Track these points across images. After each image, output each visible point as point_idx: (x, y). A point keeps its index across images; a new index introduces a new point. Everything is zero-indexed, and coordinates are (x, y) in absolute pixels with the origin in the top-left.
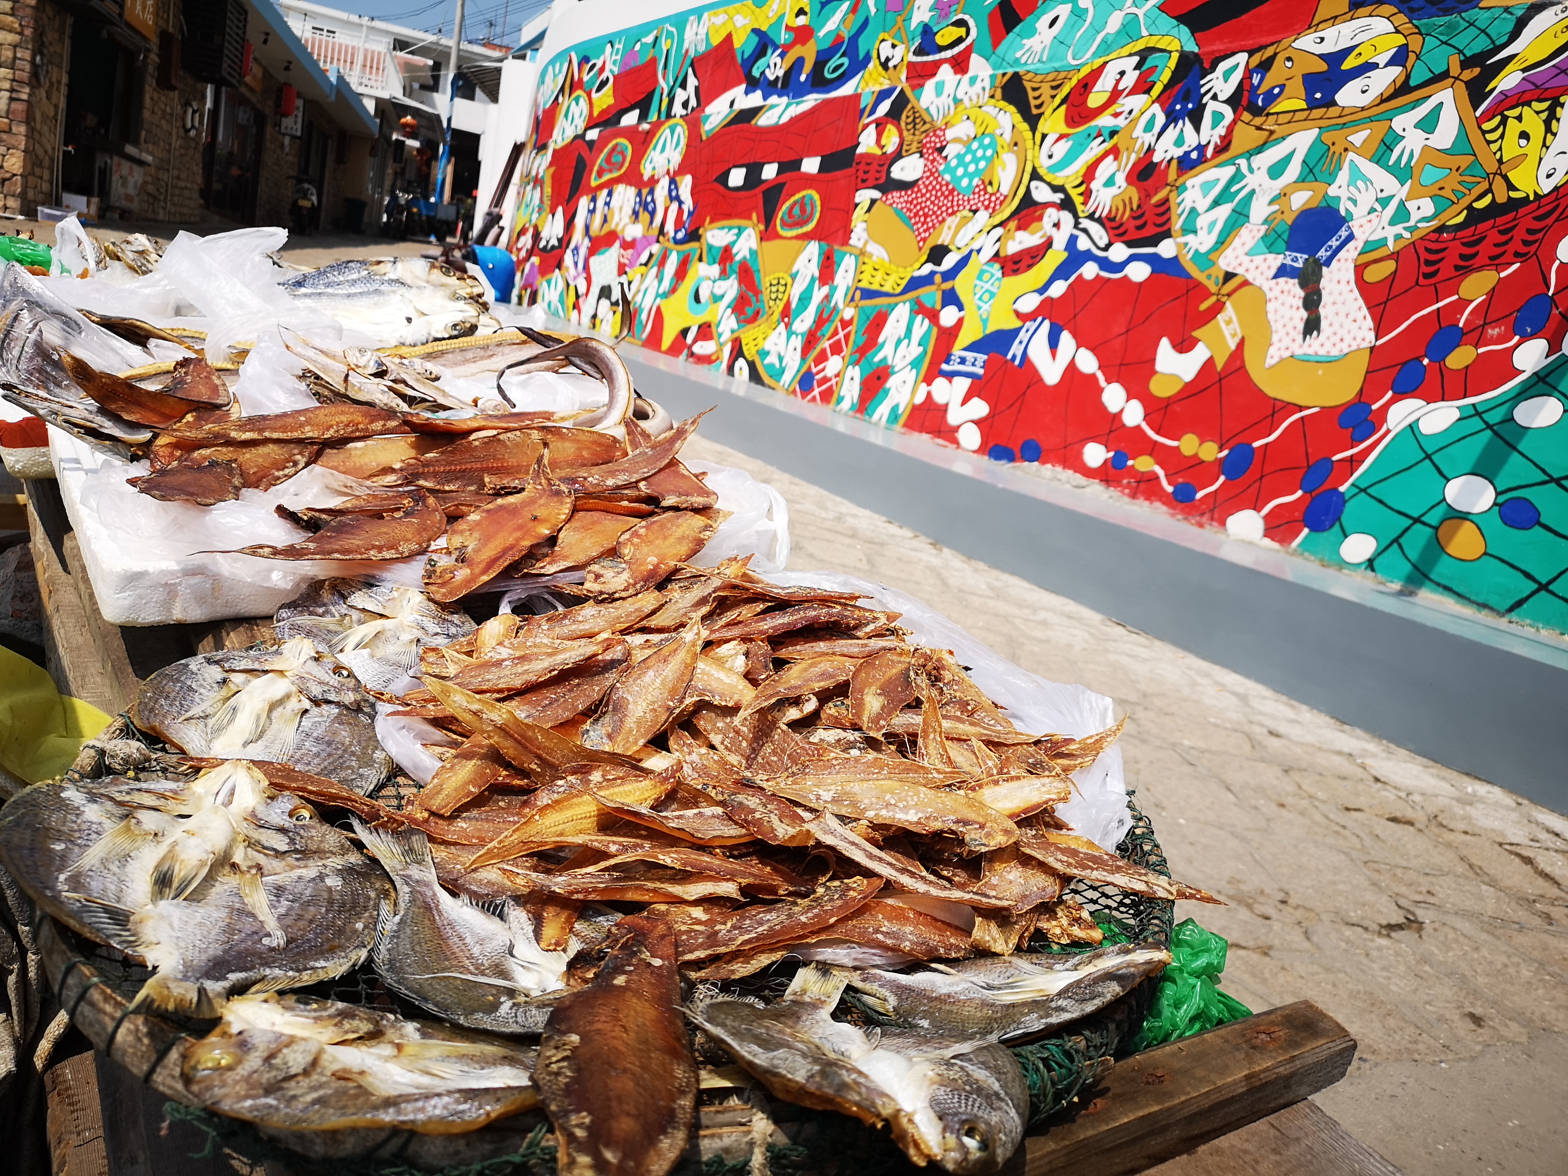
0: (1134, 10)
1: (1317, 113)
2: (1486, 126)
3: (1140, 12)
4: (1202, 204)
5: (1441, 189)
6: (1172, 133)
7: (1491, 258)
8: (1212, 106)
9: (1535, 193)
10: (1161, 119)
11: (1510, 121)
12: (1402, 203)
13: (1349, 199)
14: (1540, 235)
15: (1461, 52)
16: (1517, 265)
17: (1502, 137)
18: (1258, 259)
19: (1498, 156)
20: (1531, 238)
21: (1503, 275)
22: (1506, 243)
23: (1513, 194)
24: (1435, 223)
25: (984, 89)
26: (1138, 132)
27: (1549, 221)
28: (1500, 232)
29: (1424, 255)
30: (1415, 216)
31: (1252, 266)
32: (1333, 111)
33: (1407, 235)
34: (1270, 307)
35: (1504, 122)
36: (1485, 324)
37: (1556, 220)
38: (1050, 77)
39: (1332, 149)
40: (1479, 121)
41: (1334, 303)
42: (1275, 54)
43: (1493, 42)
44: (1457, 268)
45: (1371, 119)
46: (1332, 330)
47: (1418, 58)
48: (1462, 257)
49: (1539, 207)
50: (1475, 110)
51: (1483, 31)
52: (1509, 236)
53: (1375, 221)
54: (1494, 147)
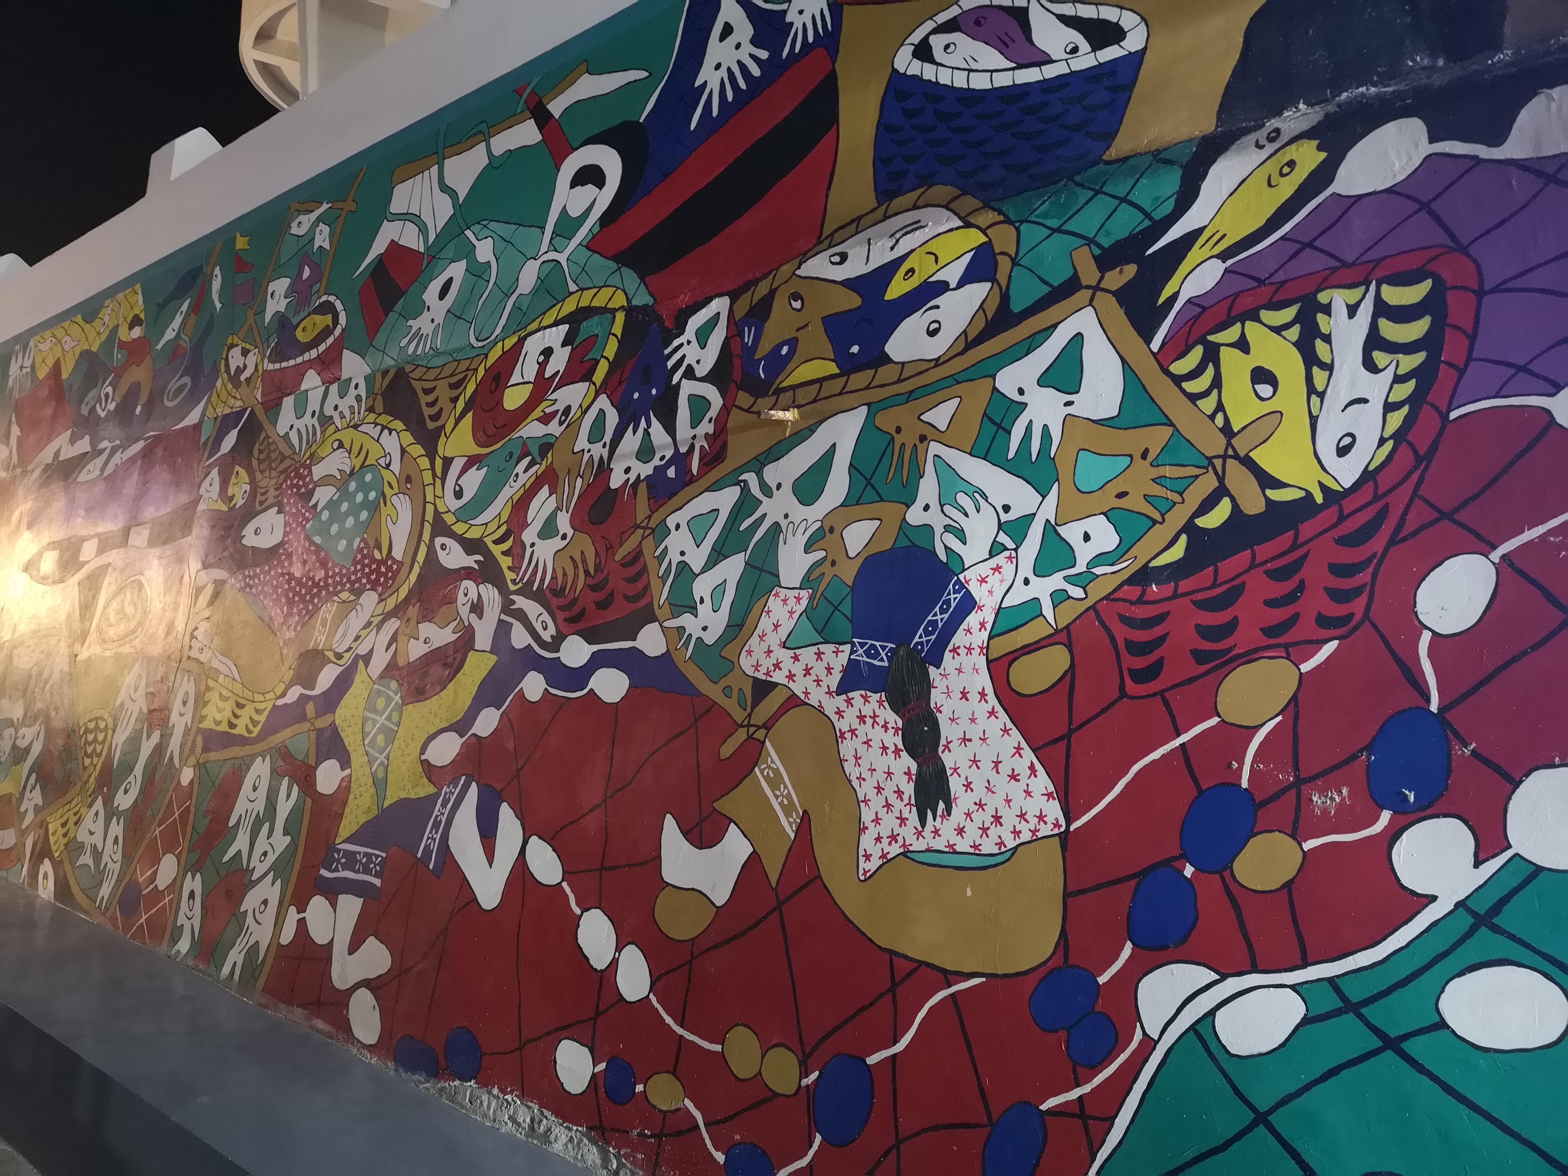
0: (552, 255)
1: (859, 379)
2: (1180, 367)
3: (562, 258)
4: (697, 558)
5: (1121, 495)
6: (631, 441)
7: (1270, 631)
8: (688, 388)
9: (1323, 487)
10: (612, 418)
11: (1226, 354)
12: (1051, 530)
13: (947, 528)
14: (1364, 577)
15: (1090, 242)
16: (1332, 646)
17: (1217, 383)
18: (807, 655)
19: (1219, 420)
20: (1347, 584)
21: (1305, 667)
22: (1290, 598)
23: (1275, 495)
24: (1127, 567)
25: (358, 398)
26: (582, 443)
27: (1377, 544)
28: (1271, 574)
29: (1121, 632)
30: (1084, 554)
31: (798, 669)
32: (886, 374)
33: (1076, 592)
34: (847, 748)
35: (1212, 355)
36: (1299, 782)
37: (1392, 542)
38: (447, 371)
39: (899, 439)
40: (1163, 359)
41: (965, 740)
42: (773, 292)
43: (1147, 215)
44: (1199, 656)
45: (956, 380)
46: (973, 797)
47: (1015, 262)
48: (1204, 632)
49: (1342, 518)
50: (1148, 341)
51: (1123, 200)
52: (1294, 582)
53: (1008, 569)
54: (1208, 405)
